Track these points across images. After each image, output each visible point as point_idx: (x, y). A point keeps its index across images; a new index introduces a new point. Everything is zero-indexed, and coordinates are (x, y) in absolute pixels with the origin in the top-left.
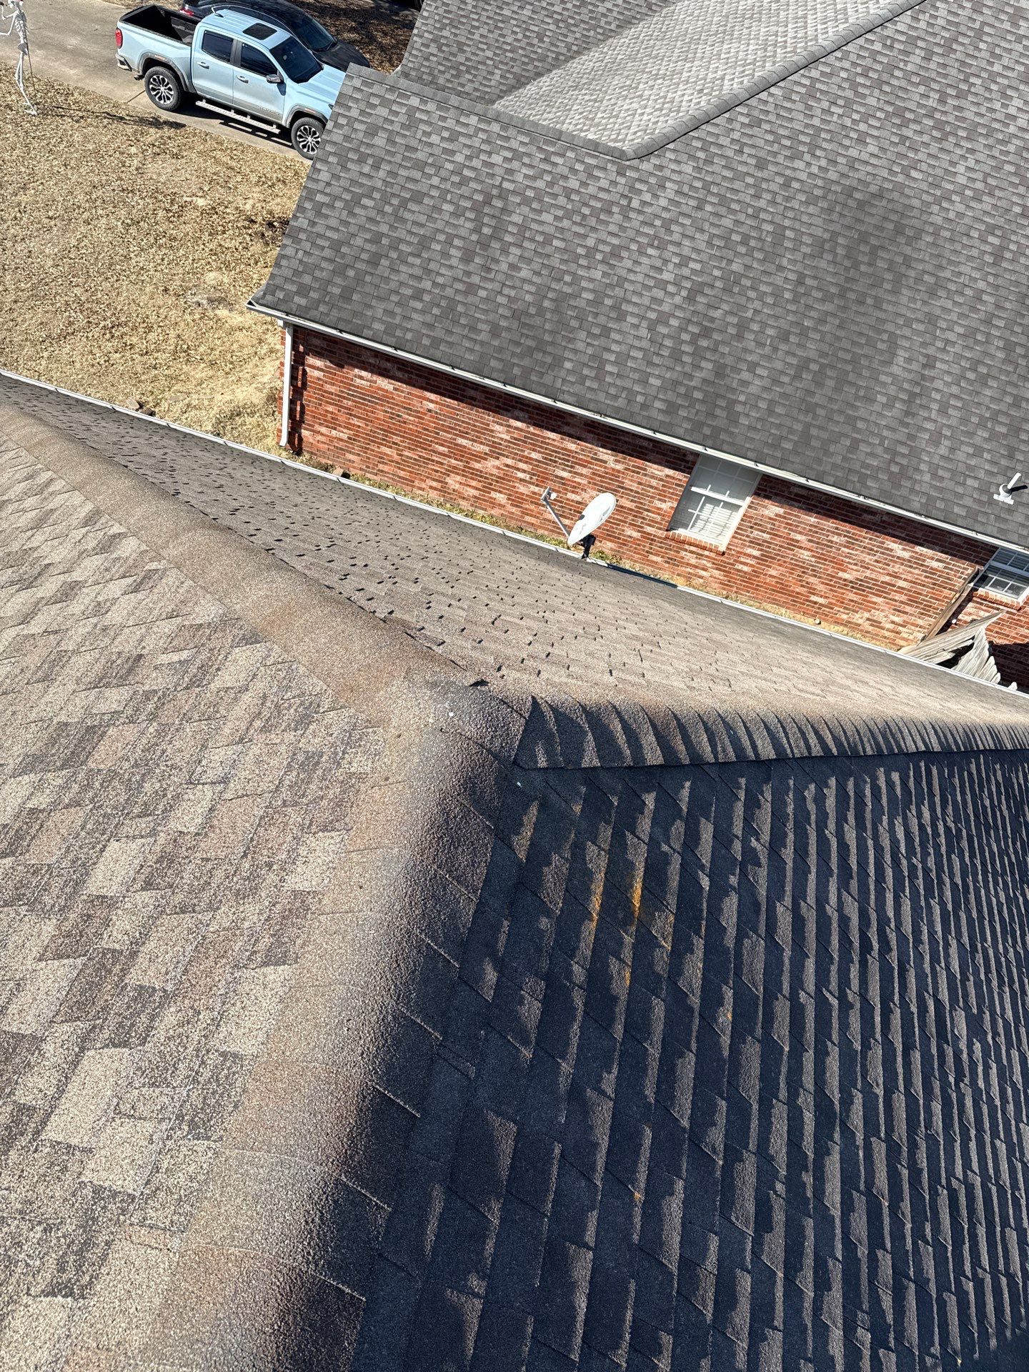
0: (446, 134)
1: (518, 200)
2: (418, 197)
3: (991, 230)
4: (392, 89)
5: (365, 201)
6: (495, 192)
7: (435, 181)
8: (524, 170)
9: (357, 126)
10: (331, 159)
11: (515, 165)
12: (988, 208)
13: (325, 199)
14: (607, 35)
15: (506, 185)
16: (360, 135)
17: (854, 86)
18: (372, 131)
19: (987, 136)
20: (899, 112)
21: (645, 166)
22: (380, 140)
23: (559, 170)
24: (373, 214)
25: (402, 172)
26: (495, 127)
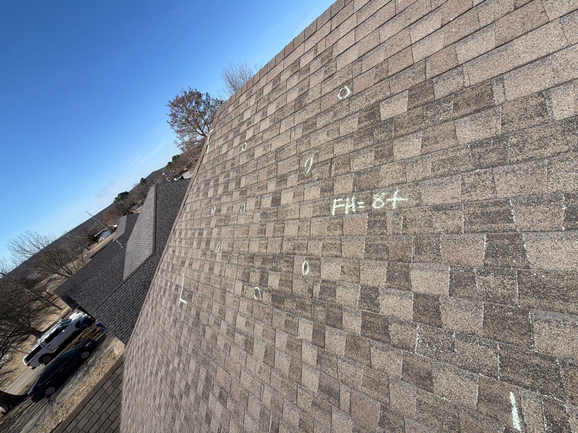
0: (123, 292)
1: (148, 278)
2: (134, 302)
4: (103, 303)
5: (125, 317)
6: (143, 283)
7: (132, 297)
8: (142, 276)
9: (106, 315)
10: (109, 324)
11: (140, 278)
13: (119, 327)
14: (123, 268)
15: (143, 281)
16: (109, 314)
17: (165, 211)
18: (110, 310)
21: (157, 251)
22: (113, 309)
23: (147, 268)
24: (130, 315)
25: (124, 305)
26: (129, 280)
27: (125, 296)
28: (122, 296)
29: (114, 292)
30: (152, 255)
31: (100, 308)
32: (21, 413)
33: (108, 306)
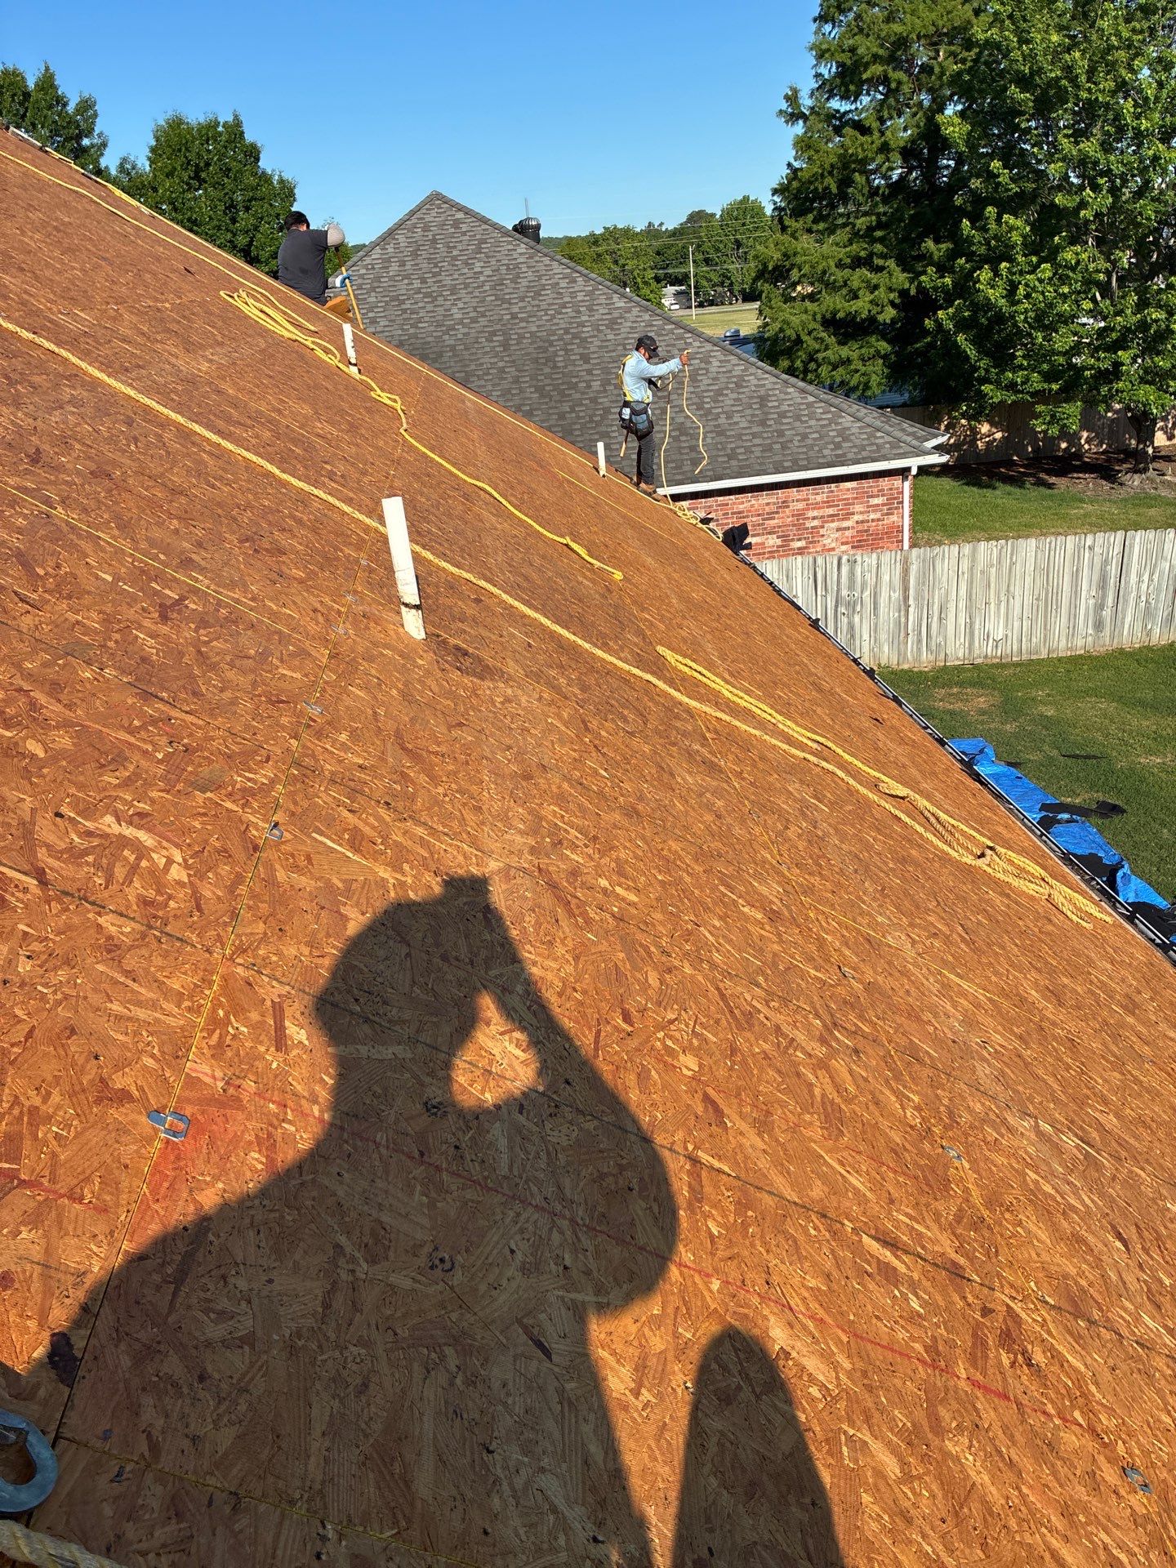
3: (494, 333)
12: (486, 323)
19: (465, 288)
20: (395, 298)
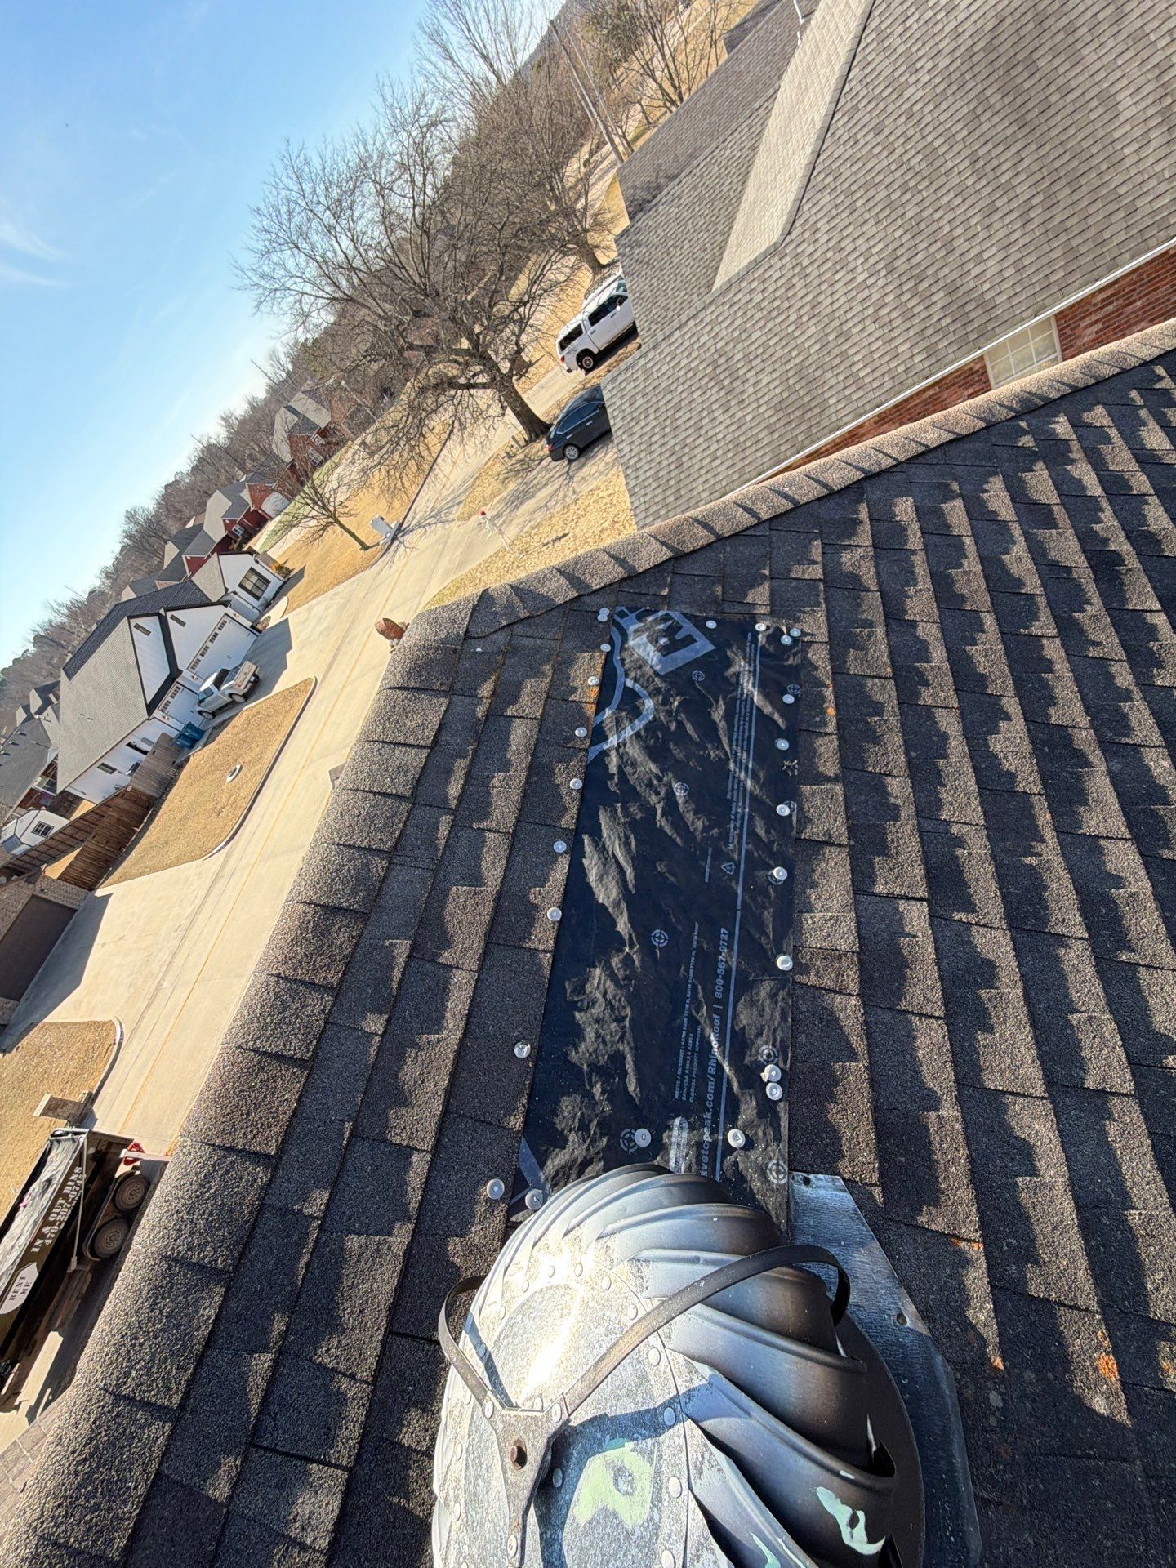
0: (669, 358)
1: (731, 345)
2: (678, 407)
5: (654, 439)
6: (716, 356)
7: (681, 388)
14: (740, 197)
15: (719, 345)
23: (744, 301)
24: (662, 441)
25: (661, 404)
27: (669, 373)
28: (665, 368)
29: (654, 347)
30: (774, 250)
31: (620, 379)
32: (542, 460)
33: (632, 385)
